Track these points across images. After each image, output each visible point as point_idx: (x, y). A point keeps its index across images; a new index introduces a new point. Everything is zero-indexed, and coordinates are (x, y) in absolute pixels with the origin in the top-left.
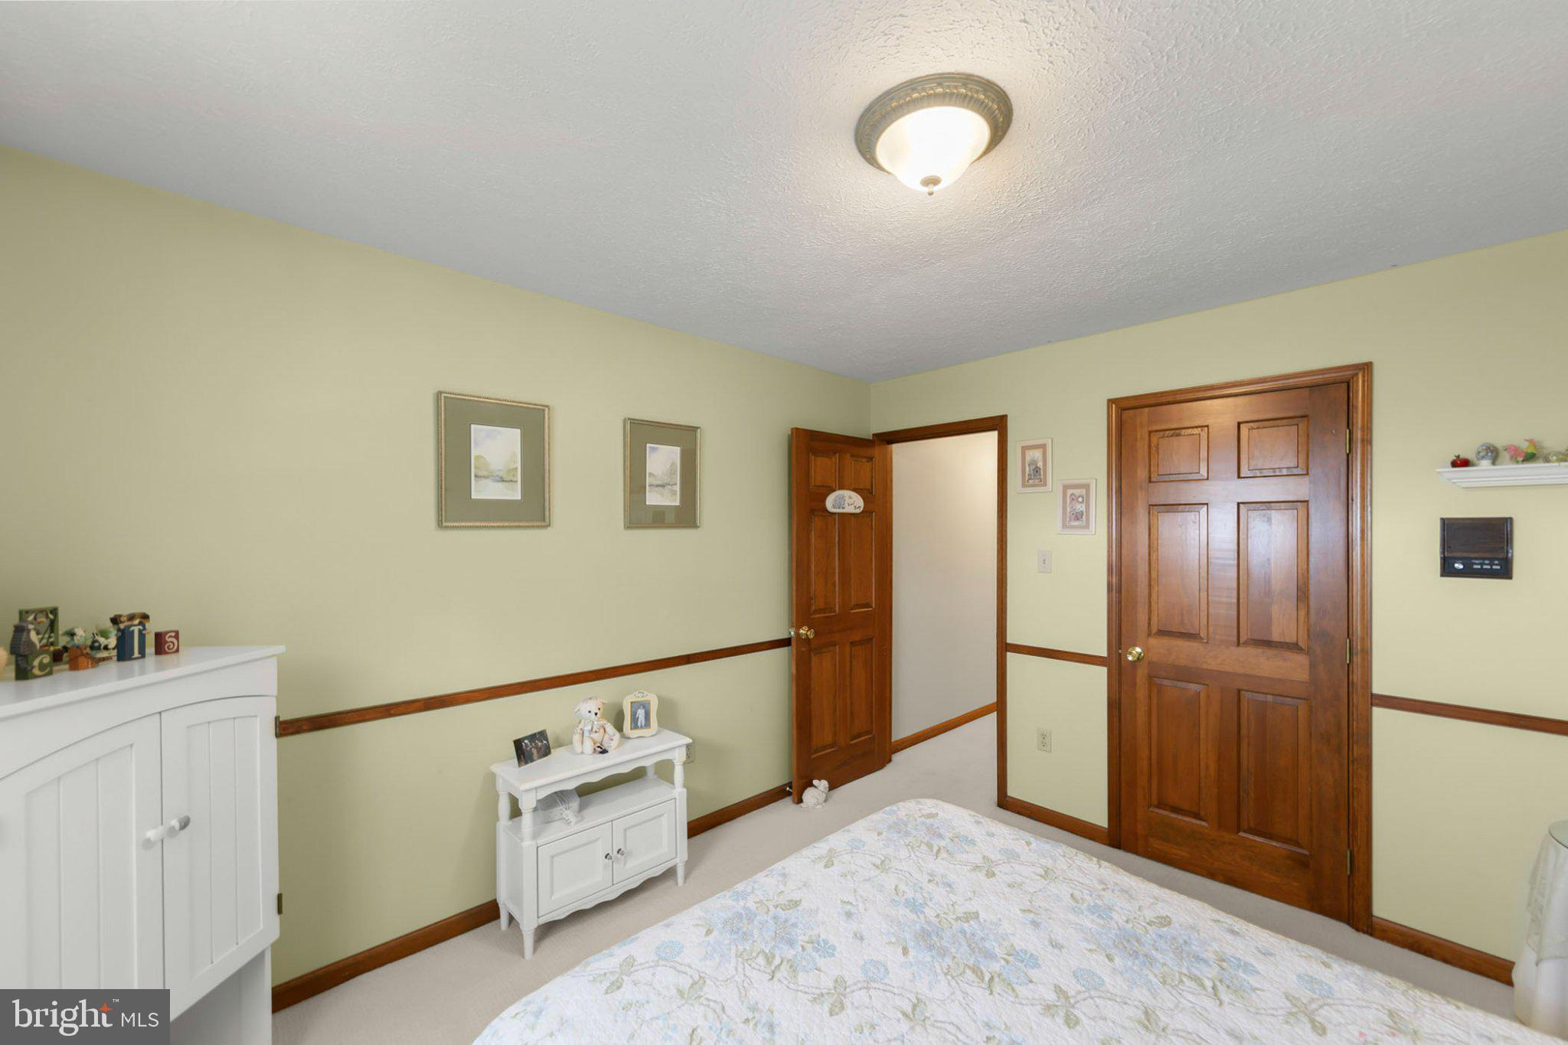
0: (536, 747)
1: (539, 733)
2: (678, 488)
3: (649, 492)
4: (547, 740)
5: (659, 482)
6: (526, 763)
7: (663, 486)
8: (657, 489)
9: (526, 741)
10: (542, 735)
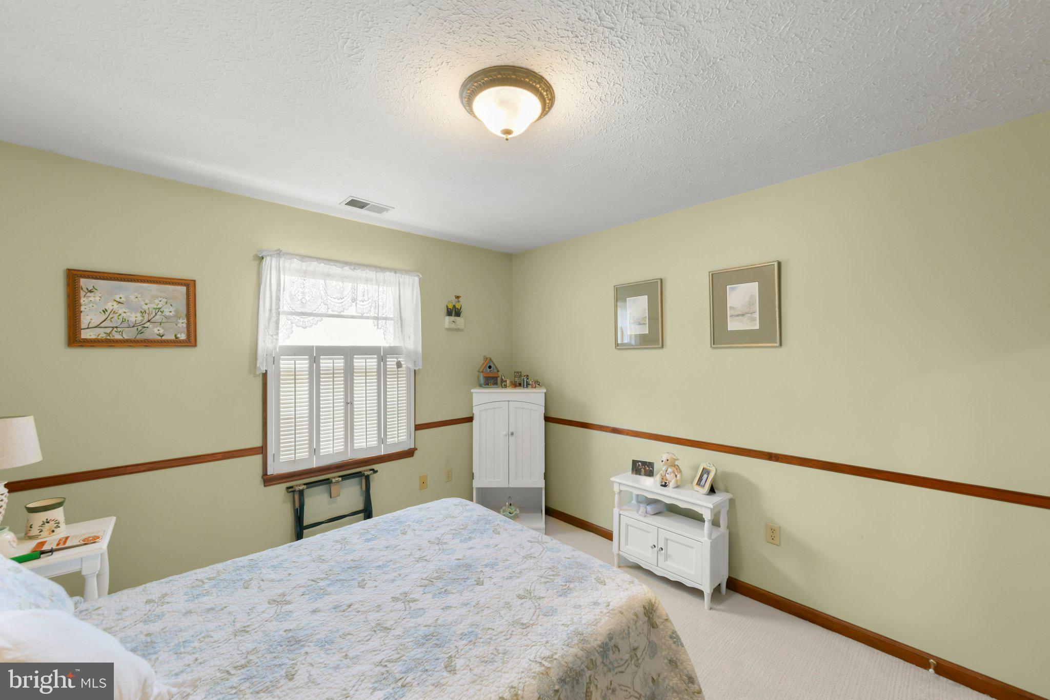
0: (645, 469)
1: (649, 463)
2: (757, 315)
3: (730, 321)
4: (653, 469)
5: (740, 313)
6: (636, 474)
7: (743, 315)
8: (737, 318)
9: (640, 463)
10: (651, 465)
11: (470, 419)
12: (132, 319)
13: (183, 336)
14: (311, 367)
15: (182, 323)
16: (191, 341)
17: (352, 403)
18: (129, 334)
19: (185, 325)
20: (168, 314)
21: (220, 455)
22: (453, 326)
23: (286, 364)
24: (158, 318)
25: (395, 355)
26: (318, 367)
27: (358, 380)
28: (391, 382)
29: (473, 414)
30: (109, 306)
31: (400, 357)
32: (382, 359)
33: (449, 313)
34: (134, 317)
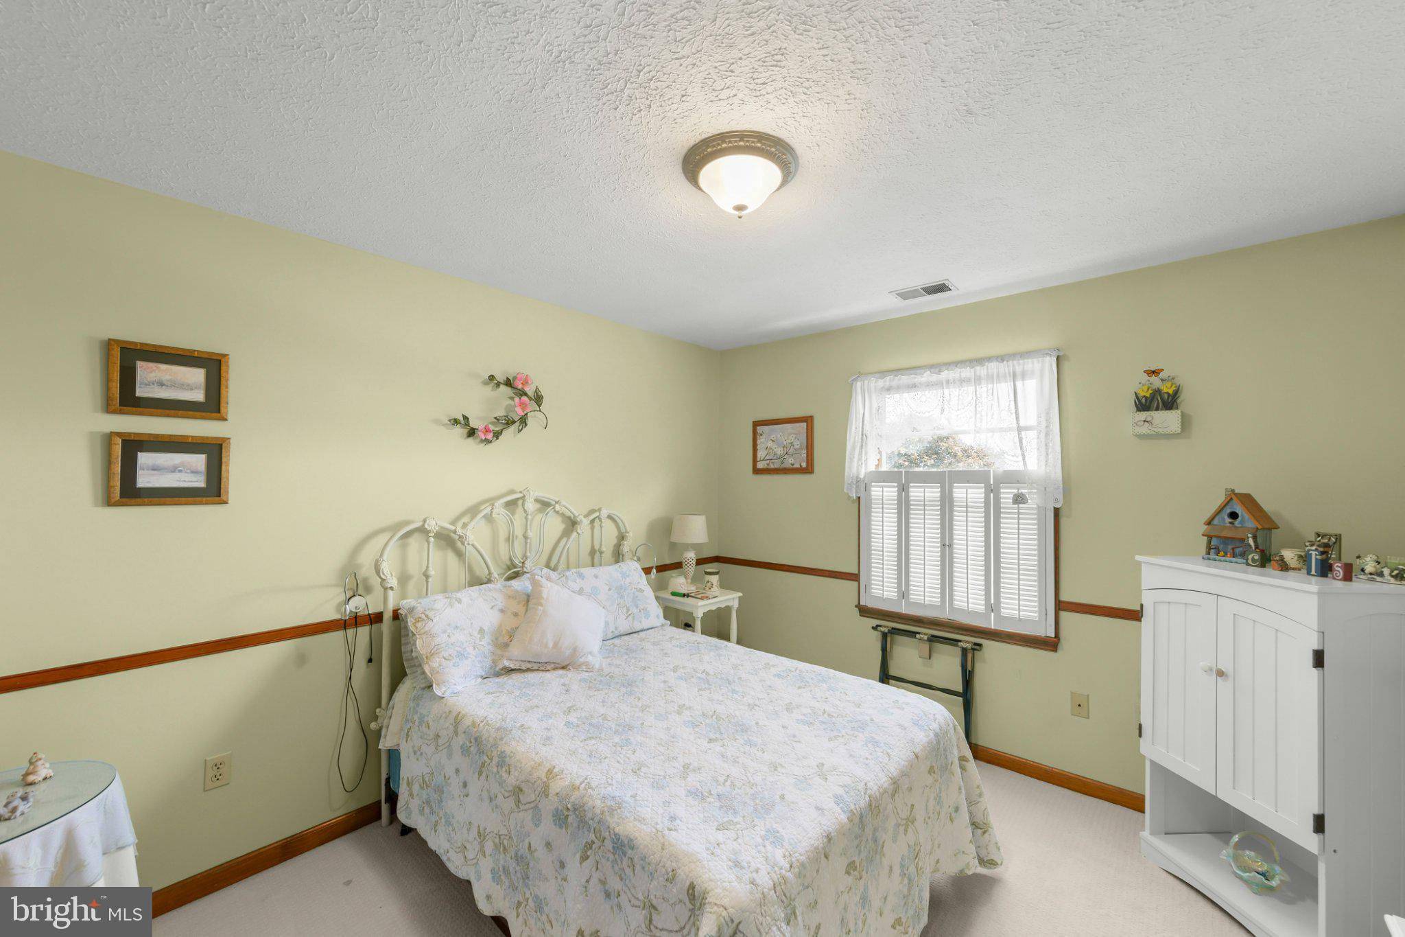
11: (1135, 615)
12: (779, 453)
13: (804, 465)
14: (899, 496)
15: (804, 453)
16: (808, 469)
17: (950, 546)
18: (777, 465)
19: (805, 455)
20: (796, 447)
21: (827, 572)
22: (1145, 429)
23: (876, 491)
24: (791, 451)
25: (1016, 483)
26: (907, 496)
27: (959, 516)
28: (1008, 525)
29: (1142, 606)
30: (769, 445)
31: (1023, 488)
32: (992, 491)
33: (1144, 405)
34: (780, 451)
